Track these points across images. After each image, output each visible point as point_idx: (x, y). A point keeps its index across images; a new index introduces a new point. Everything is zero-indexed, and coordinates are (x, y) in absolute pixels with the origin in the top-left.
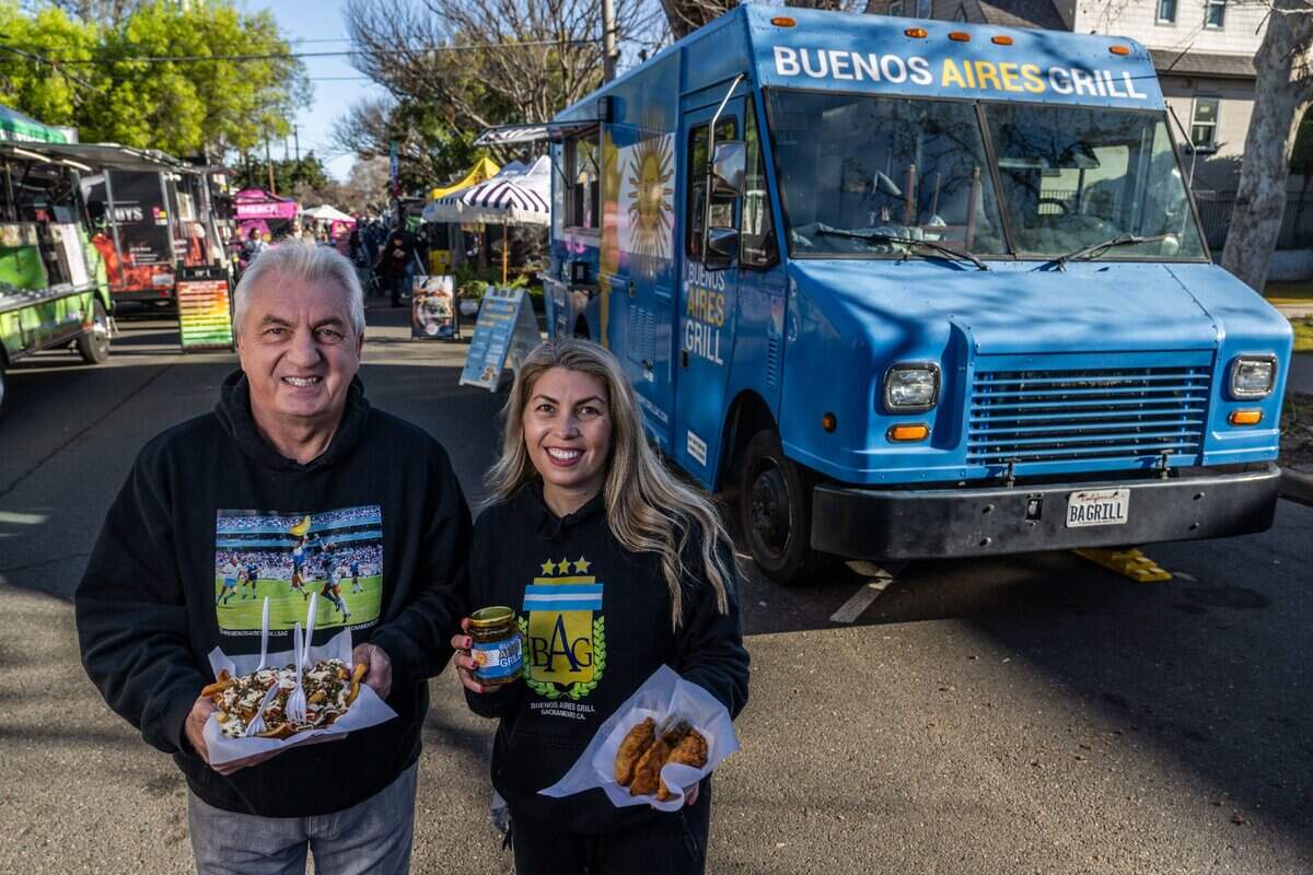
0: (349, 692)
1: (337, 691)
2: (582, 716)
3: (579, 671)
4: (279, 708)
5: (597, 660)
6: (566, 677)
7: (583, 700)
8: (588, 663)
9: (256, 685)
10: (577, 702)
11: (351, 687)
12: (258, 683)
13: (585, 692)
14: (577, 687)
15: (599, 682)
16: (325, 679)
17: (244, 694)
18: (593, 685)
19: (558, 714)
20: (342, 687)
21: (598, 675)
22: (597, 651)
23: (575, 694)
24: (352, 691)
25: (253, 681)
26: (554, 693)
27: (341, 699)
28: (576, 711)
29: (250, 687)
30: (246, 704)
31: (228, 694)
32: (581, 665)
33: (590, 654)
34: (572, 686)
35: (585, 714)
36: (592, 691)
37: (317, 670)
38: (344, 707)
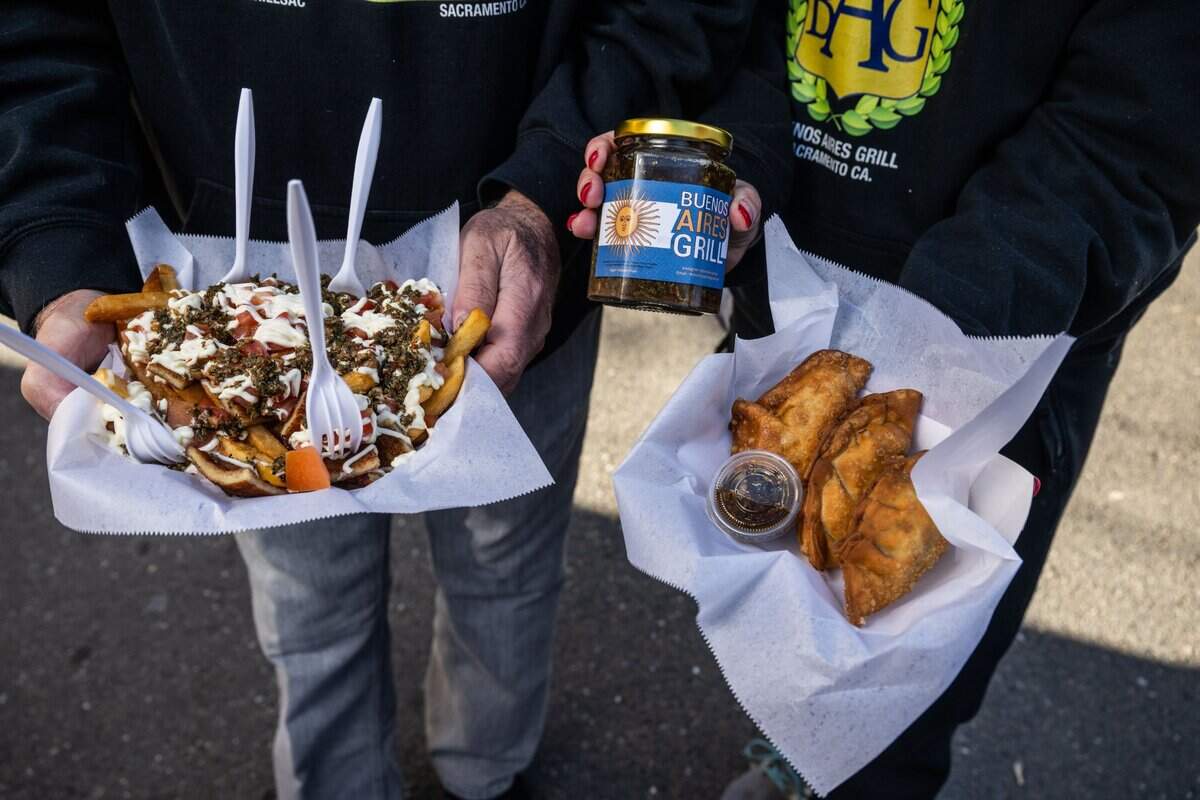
0: (437, 382)
1: (409, 375)
2: (865, 175)
3: (885, 69)
4: (250, 398)
5: (938, 46)
6: (851, 78)
7: (876, 137)
8: (913, 53)
9: (210, 318)
10: (857, 141)
11: (444, 366)
12: (218, 315)
13: (887, 119)
14: (866, 106)
15: (930, 101)
16: (379, 338)
17: (178, 336)
18: (913, 106)
19: (815, 157)
20: (418, 366)
21: (932, 85)
22: (944, 25)
23: (855, 122)
24: (446, 378)
25: (206, 304)
26: (819, 110)
27: (412, 402)
28: (851, 162)
29: (192, 321)
30: (172, 366)
31: (137, 329)
32: (893, 55)
33: (924, 32)
34: (852, 102)
35: (874, 169)
36: (906, 121)
37: (368, 307)
38: (419, 423)
